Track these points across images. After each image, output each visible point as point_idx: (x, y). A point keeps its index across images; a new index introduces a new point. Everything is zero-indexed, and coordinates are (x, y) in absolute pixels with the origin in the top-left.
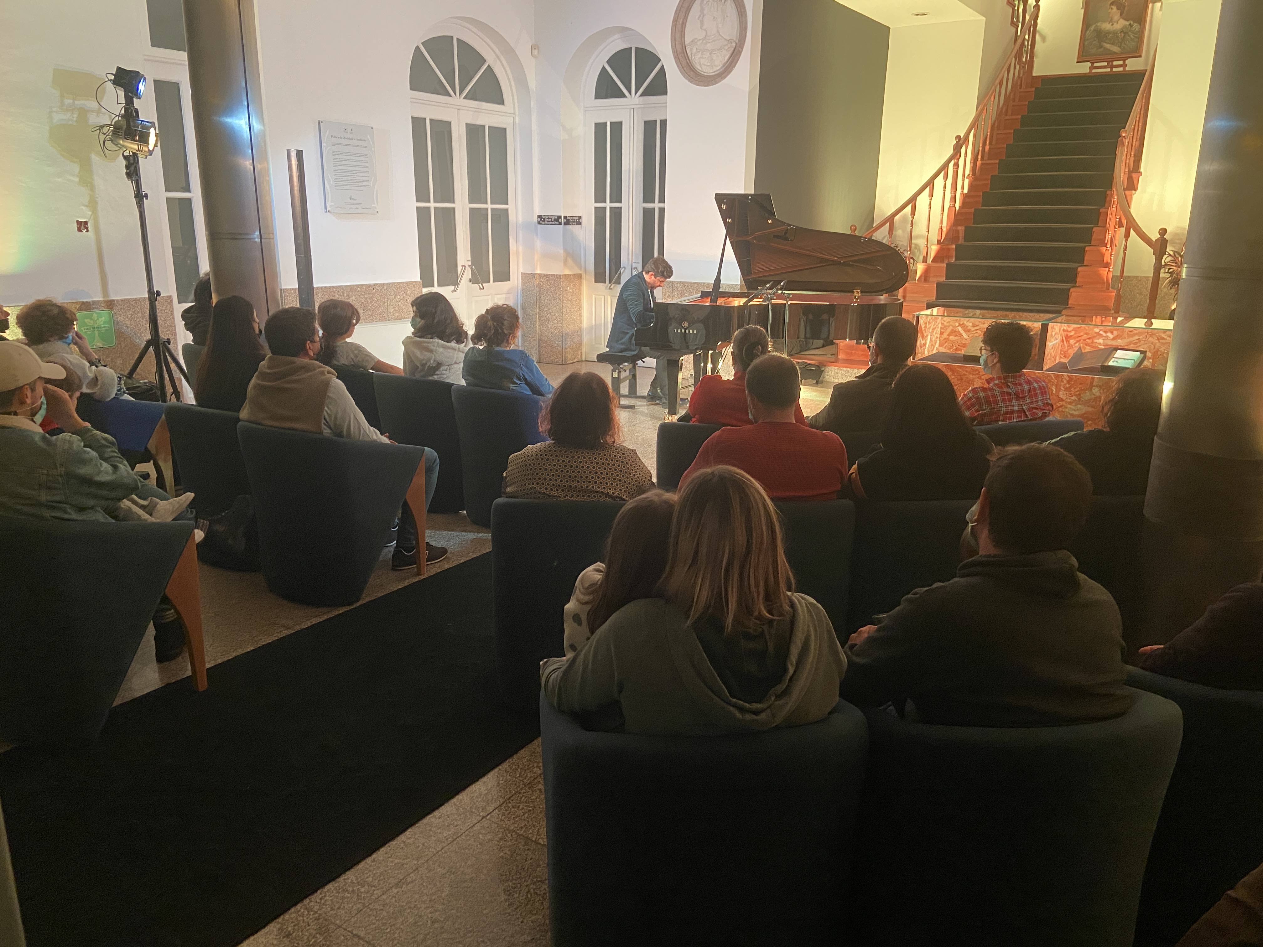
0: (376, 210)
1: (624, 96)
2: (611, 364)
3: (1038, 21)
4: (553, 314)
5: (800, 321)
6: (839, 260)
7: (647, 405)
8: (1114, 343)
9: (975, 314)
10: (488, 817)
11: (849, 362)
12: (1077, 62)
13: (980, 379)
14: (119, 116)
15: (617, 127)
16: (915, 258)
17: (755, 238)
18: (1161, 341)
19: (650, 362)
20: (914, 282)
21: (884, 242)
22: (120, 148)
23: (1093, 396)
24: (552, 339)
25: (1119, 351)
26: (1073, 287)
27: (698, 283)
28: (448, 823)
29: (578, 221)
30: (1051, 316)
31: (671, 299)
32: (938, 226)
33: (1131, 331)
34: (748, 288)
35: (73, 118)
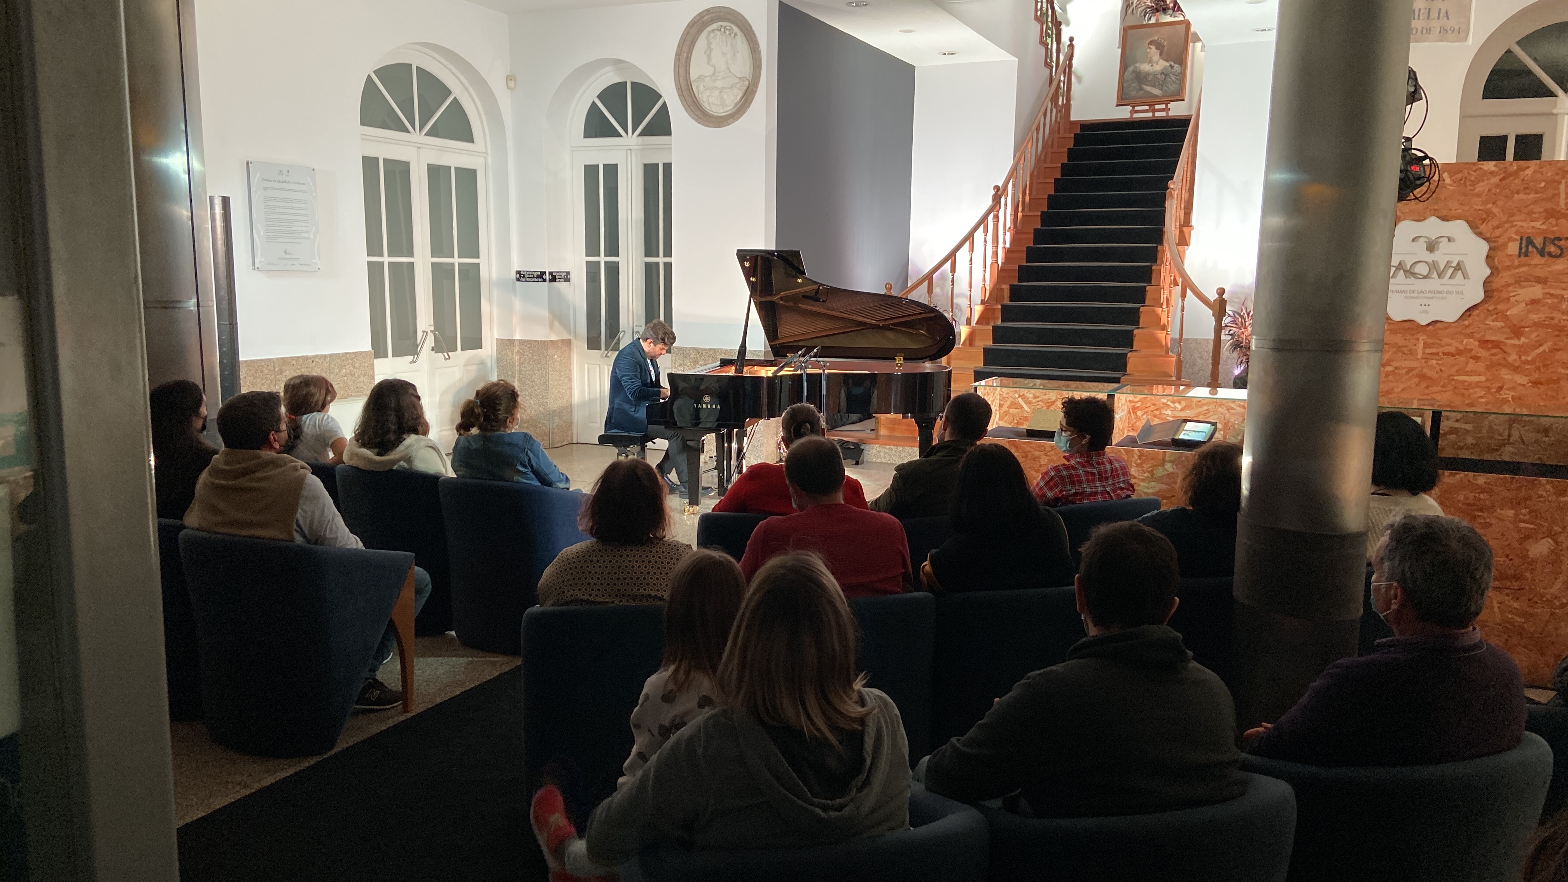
0: (318, 267)
1: (619, 135)
2: (617, 447)
3: (1073, 62)
4: (537, 387)
6: (877, 323)
8: (1183, 414)
9: (1035, 385)
11: (893, 439)
12: (1118, 105)
13: (1047, 456)
15: (612, 171)
16: (958, 319)
17: (781, 299)
18: (1230, 411)
20: (961, 346)
21: (922, 302)
23: (1166, 473)
24: (536, 418)
25: (1188, 423)
26: (1131, 351)
27: (714, 350)
29: (566, 278)
30: (1113, 385)
31: (682, 369)
32: (981, 285)
33: (1200, 401)
34: (775, 356)
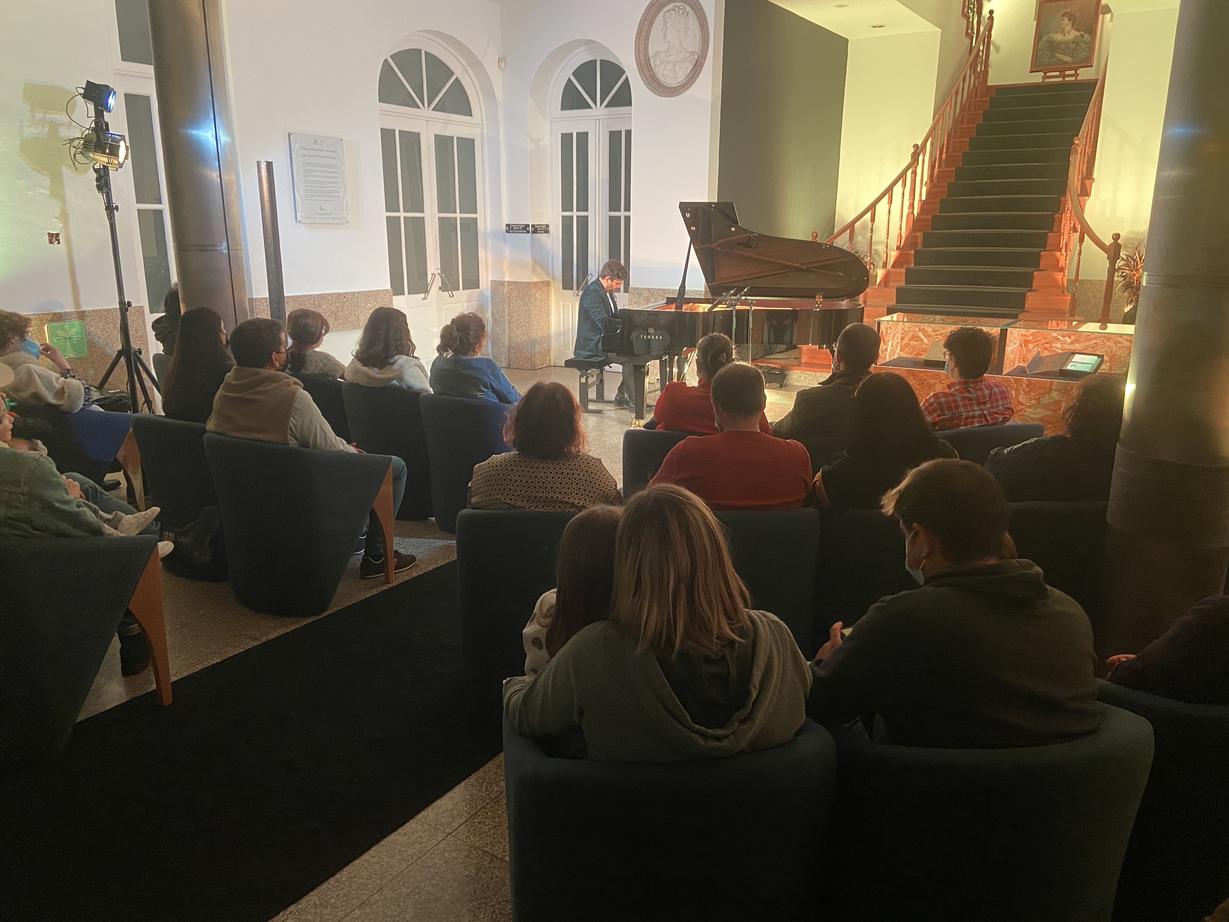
0: (347, 220)
1: (589, 107)
2: (579, 369)
3: (992, 32)
4: (522, 320)
5: (763, 326)
6: (801, 266)
7: (615, 410)
8: (1072, 347)
9: (935, 320)
10: (453, 834)
11: (812, 366)
12: (1031, 72)
13: (941, 383)
14: (89, 129)
15: (583, 137)
16: (875, 264)
17: (719, 245)
18: (1118, 344)
19: (617, 367)
20: (874, 287)
21: (844, 248)
22: (91, 161)
23: (1052, 400)
24: (521, 345)
25: (1076, 355)
26: (1030, 291)
27: (664, 290)
28: (413, 841)
29: (546, 230)
30: (1010, 321)
31: (637, 306)
32: (897, 232)
33: (1089, 335)
34: (712, 295)
35: (44, 131)
